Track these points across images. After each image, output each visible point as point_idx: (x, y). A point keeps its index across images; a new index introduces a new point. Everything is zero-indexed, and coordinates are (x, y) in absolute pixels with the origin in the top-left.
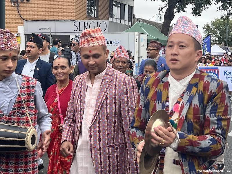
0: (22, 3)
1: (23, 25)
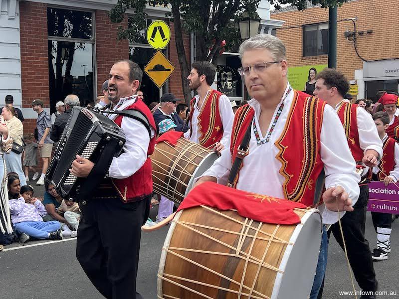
0: (361, 37)
1: (362, 68)
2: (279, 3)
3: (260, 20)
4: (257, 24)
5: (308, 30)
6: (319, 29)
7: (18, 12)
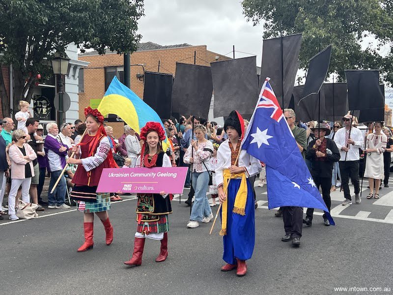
2: (84, 48)
3: (69, 60)
4: (67, 63)
5: (109, 71)
6: (117, 71)
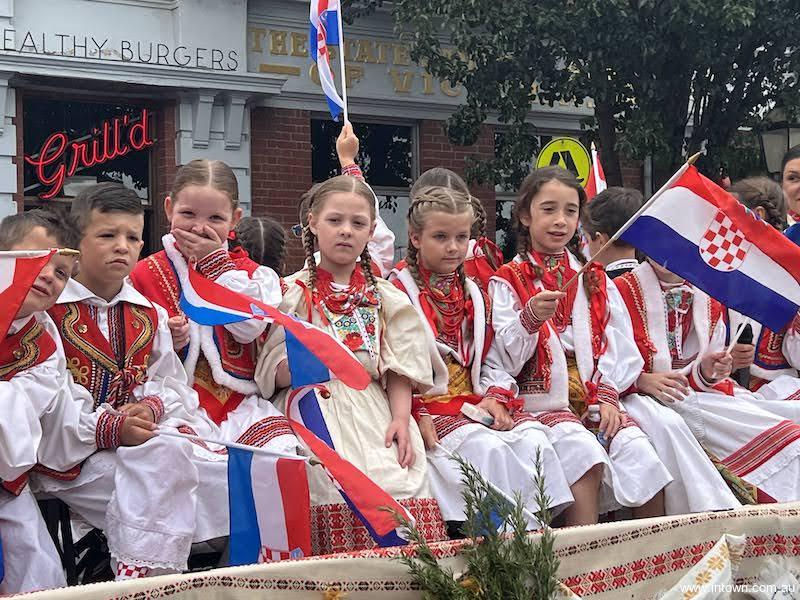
7: (247, 131)
